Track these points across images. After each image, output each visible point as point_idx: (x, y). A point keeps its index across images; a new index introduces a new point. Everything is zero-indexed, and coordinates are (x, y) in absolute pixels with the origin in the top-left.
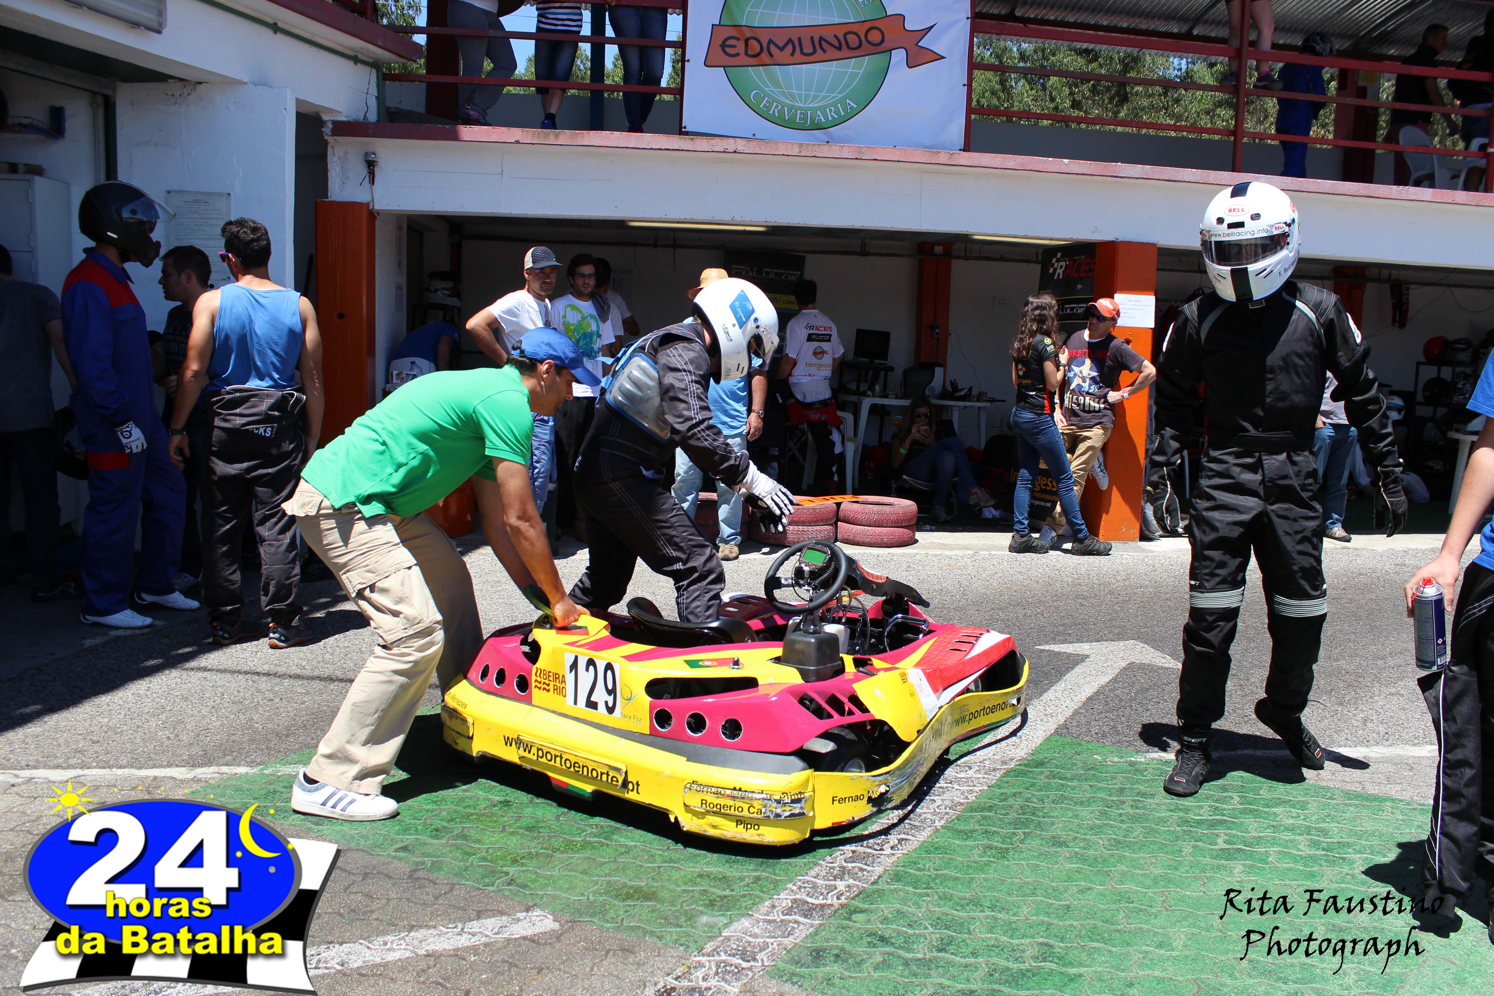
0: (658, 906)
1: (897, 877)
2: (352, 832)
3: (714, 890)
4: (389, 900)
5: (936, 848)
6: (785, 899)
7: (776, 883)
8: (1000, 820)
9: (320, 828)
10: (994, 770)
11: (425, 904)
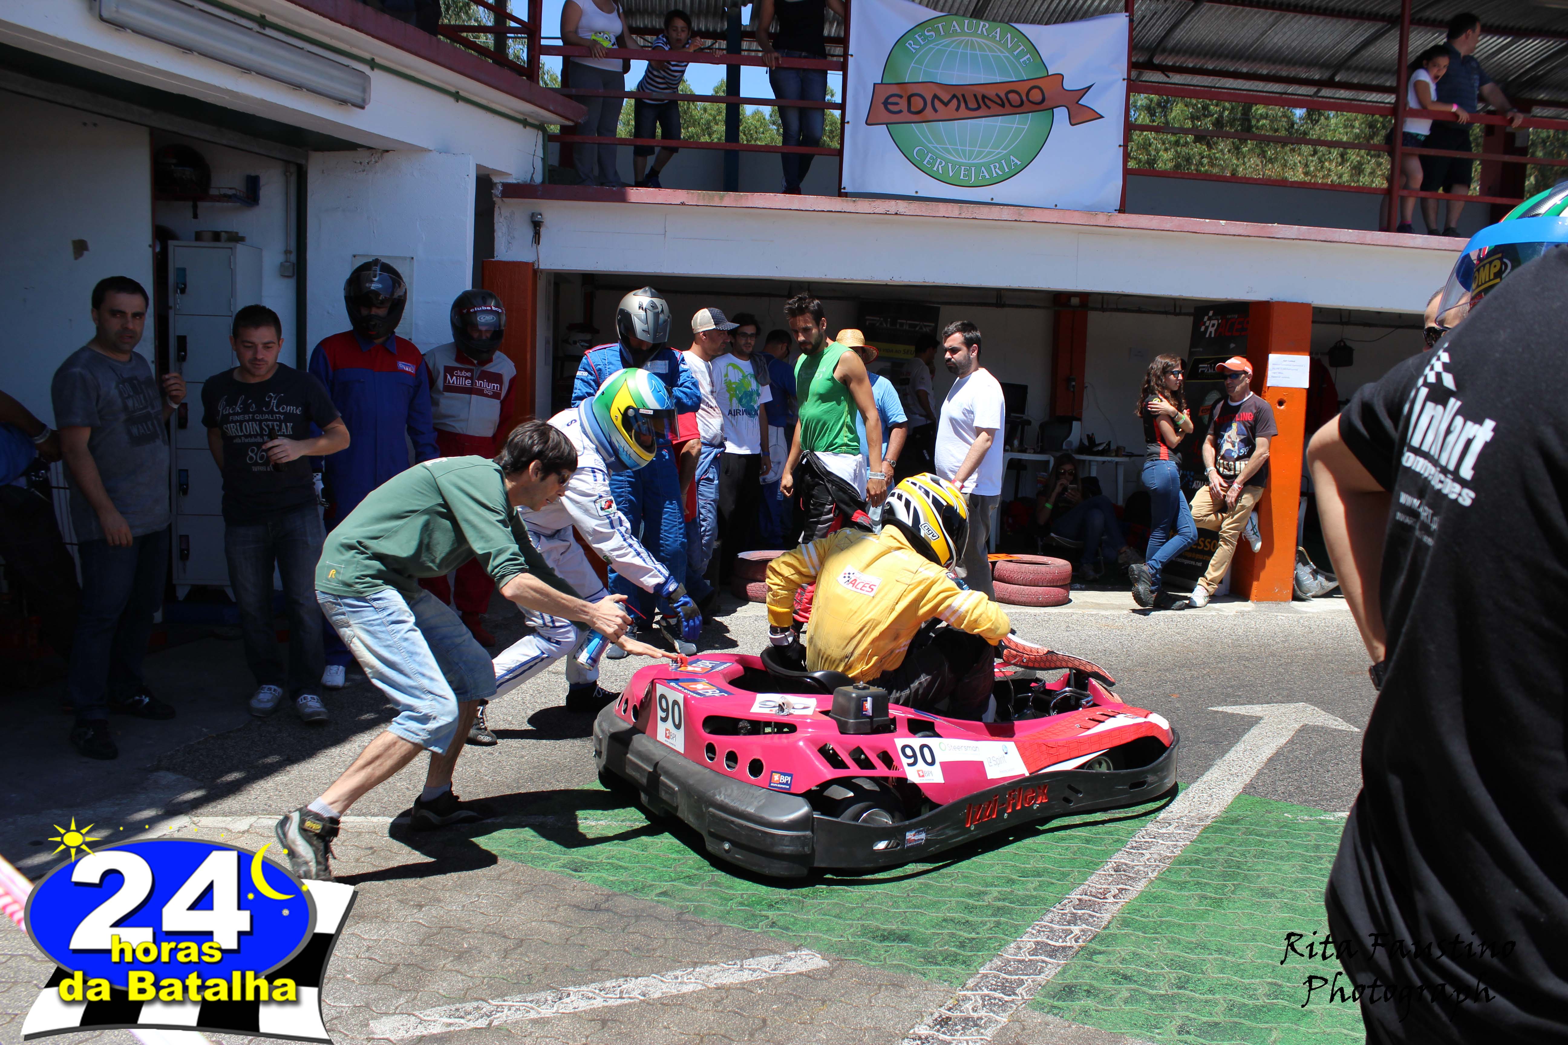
0: (914, 947)
1: (1125, 923)
2: (611, 878)
3: (962, 933)
4: (666, 940)
5: (1155, 897)
6: (1028, 941)
7: (1016, 928)
8: (1208, 872)
9: (580, 874)
10: (1193, 826)
11: (700, 943)
